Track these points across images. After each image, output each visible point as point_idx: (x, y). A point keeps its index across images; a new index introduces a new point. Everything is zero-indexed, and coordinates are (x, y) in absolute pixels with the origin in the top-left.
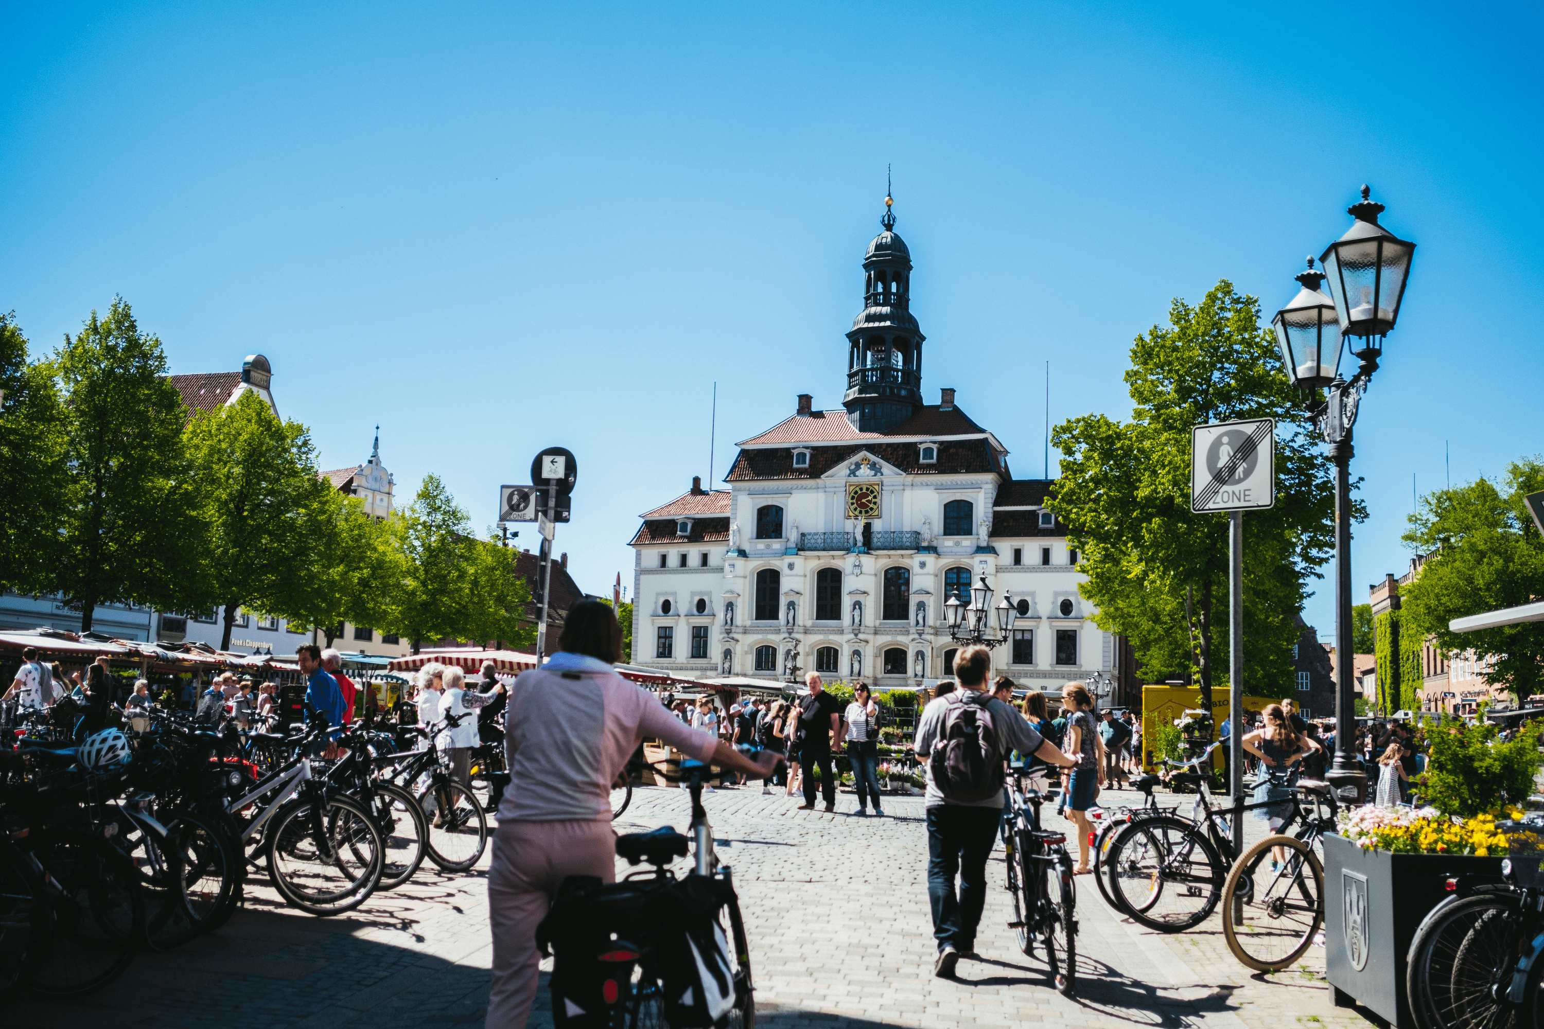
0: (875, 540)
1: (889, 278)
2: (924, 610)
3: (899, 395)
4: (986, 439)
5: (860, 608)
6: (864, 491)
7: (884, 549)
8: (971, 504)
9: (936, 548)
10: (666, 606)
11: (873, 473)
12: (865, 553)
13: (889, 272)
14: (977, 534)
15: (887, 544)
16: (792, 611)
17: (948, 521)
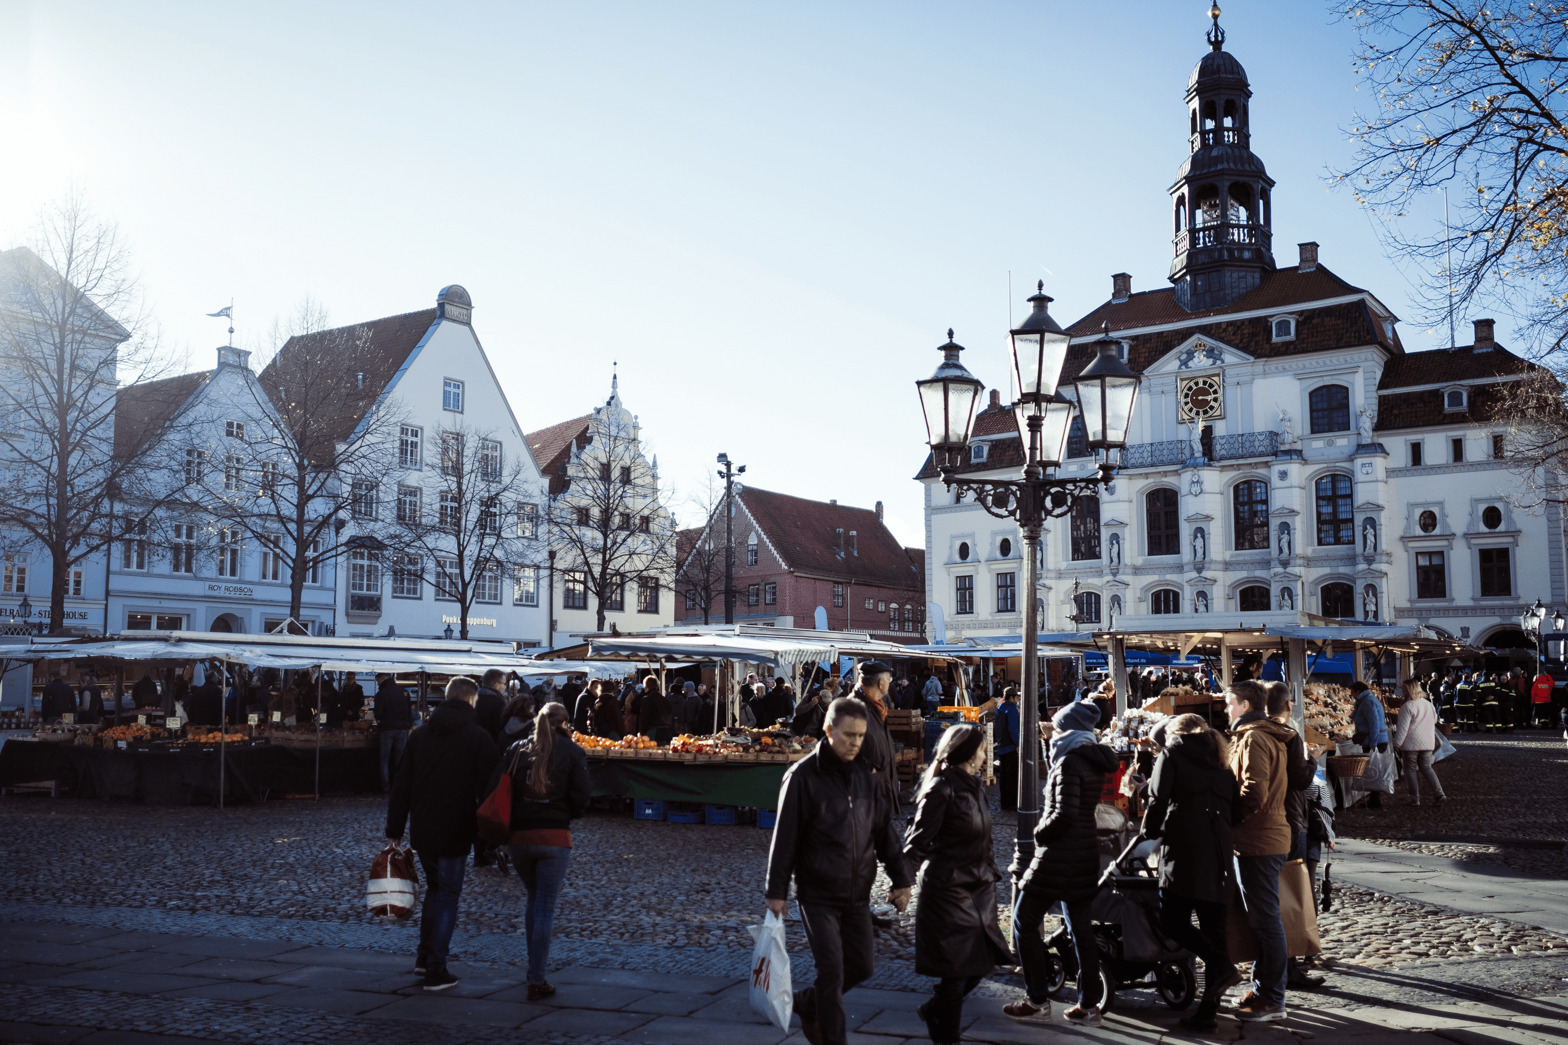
0: (1218, 447)
1: (1220, 110)
2: (1289, 534)
3: (1241, 259)
4: (1363, 301)
5: (1203, 537)
6: (1201, 385)
7: (1230, 458)
8: (1347, 389)
9: (1301, 451)
10: (964, 551)
11: (1211, 361)
12: (1204, 465)
13: (1220, 102)
14: (1358, 428)
15: (1233, 451)
16: (1116, 546)
17: (1315, 414)
